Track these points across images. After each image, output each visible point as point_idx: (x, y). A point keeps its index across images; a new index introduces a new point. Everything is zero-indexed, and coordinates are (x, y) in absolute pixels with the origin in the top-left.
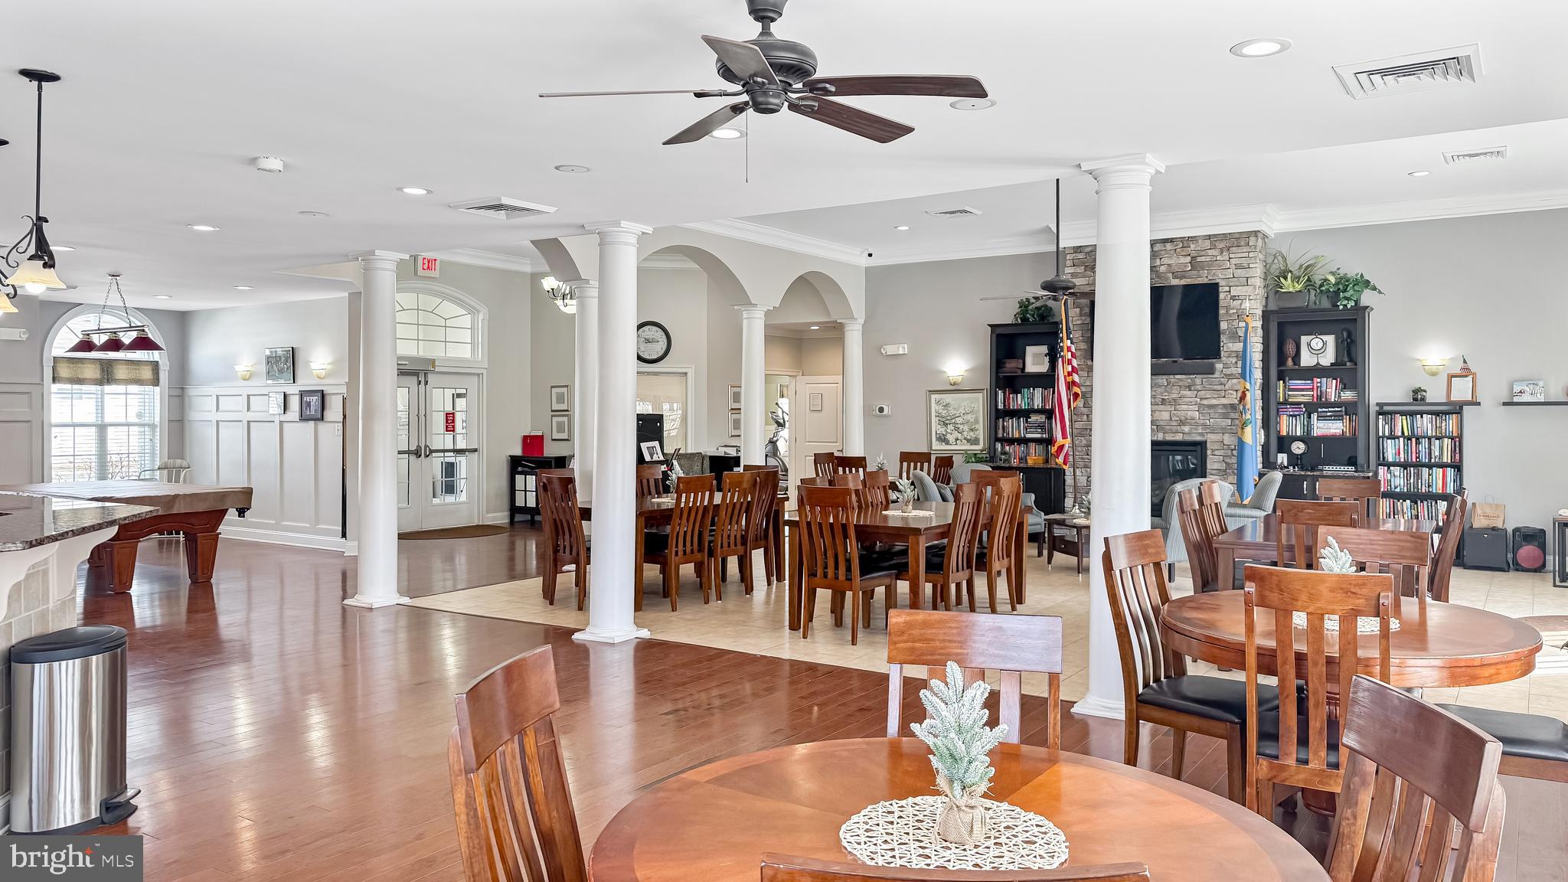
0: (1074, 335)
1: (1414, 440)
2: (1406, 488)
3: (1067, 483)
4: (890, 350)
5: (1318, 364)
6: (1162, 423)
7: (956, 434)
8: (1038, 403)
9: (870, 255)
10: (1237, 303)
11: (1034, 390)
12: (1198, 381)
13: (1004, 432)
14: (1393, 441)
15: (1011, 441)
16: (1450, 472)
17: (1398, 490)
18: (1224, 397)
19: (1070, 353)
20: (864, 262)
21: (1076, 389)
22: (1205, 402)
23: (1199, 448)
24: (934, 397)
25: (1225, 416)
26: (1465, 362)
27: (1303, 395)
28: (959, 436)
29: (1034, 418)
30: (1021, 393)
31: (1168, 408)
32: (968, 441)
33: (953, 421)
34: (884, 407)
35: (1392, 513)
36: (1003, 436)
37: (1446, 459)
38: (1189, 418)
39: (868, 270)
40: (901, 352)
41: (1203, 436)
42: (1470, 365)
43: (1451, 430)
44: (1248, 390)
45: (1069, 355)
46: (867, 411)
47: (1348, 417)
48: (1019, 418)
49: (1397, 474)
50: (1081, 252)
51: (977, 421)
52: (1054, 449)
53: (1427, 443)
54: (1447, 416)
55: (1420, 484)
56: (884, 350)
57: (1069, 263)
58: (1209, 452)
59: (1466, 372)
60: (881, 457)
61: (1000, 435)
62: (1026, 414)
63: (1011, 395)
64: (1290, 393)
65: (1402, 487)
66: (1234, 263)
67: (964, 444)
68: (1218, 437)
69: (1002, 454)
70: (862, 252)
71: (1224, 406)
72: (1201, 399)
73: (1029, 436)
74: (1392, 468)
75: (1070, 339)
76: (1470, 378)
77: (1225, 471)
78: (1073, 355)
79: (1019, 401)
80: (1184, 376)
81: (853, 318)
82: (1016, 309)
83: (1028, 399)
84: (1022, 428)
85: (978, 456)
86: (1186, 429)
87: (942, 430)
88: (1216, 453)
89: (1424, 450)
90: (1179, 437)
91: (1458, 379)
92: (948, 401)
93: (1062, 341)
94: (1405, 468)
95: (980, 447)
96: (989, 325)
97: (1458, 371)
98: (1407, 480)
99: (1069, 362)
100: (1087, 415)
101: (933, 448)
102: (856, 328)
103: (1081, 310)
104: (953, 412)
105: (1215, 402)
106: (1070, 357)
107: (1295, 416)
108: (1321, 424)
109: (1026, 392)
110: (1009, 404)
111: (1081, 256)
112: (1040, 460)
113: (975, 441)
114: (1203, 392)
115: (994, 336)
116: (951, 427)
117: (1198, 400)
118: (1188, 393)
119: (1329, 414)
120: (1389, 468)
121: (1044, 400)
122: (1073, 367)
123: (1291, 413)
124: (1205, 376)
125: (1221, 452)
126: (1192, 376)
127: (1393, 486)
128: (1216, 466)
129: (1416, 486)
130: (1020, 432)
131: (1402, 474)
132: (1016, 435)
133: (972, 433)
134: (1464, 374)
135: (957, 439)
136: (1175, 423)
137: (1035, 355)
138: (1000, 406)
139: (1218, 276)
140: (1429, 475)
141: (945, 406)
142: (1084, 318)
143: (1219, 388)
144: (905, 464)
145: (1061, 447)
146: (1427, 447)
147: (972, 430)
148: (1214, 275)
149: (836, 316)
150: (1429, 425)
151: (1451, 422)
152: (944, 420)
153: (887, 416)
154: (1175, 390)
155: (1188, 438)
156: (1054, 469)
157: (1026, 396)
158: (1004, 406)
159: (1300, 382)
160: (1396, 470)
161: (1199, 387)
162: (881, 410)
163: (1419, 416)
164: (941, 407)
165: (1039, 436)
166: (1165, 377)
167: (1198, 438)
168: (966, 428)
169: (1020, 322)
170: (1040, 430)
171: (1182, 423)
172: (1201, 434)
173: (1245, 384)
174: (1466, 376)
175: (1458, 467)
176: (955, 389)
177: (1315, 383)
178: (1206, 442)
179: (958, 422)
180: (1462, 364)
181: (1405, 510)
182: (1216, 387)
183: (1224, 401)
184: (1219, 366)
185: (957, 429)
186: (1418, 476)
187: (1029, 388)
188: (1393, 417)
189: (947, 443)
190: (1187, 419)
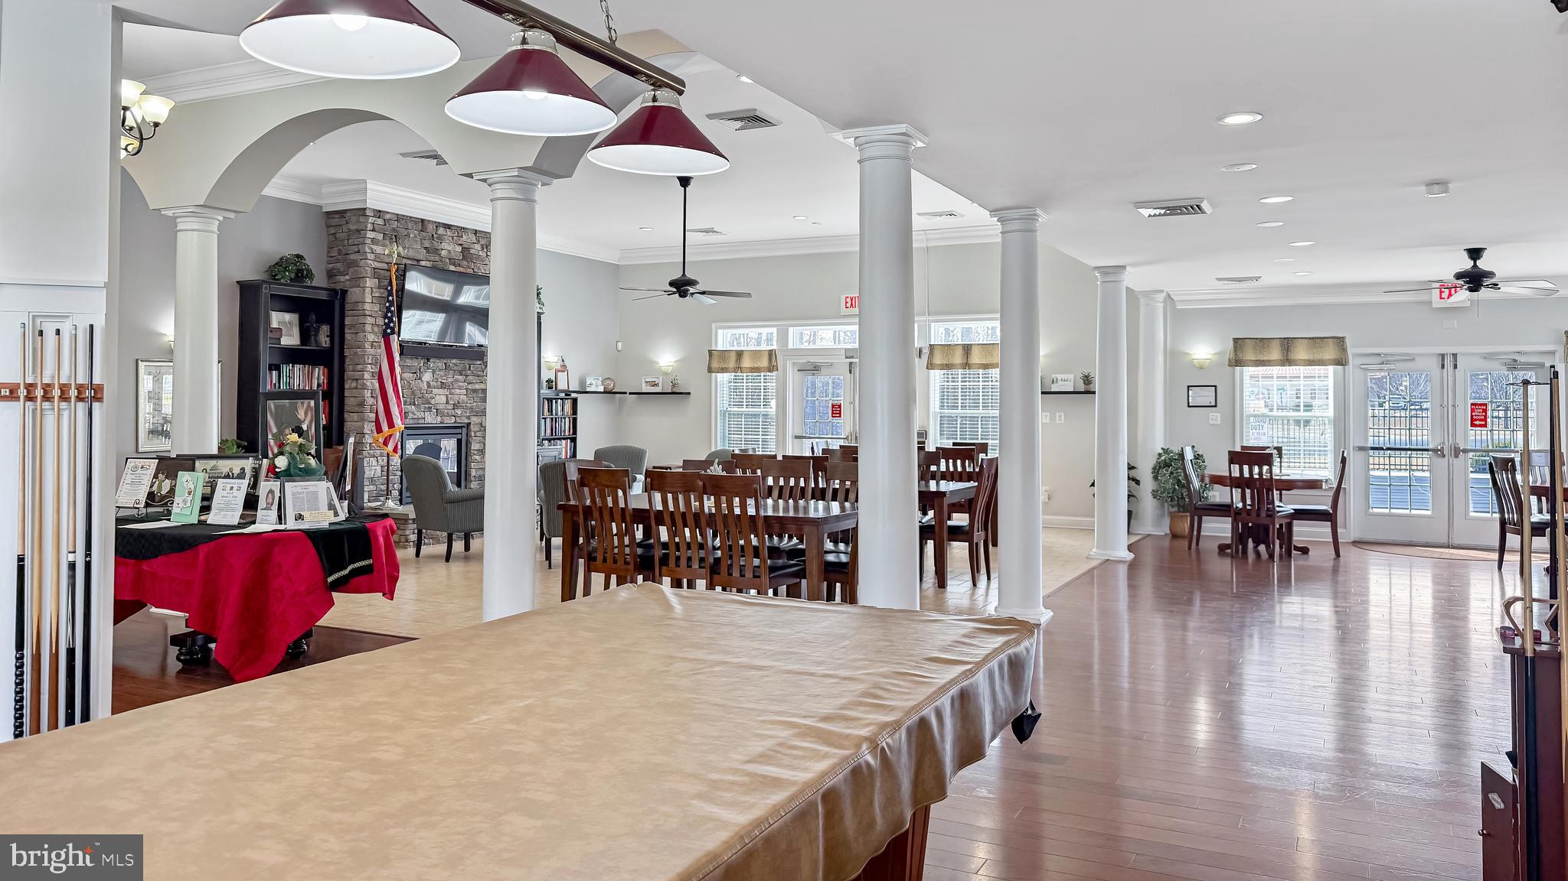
1: (554, 419)
16: (569, 442)
26: (562, 359)
31: (446, 392)
37: (567, 433)
41: (469, 418)
42: (566, 363)
43: (568, 411)
50: (380, 217)
53: (560, 421)
54: (567, 401)
57: (370, 226)
58: (473, 434)
68: (480, 420)
72: (469, 384)
76: (566, 372)
77: (483, 451)
79: (276, 380)
80: (458, 361)
83: (288, 377)
88: (478, 435)
89: (558, 427)
91: (561, 373)
97: (559, 368)
105: (478, 387)
109: (284, 369)
111: (380, 222)
114: (470, 378)
118: (460, 378)
124: (472, 362)
125: (481, 434)
126: (463, 362)
128: (477, 446)
134: (563, 368)
136: (450, 407)
142: (382, 291)
143: (480, 373)
146: (560, 424)
150: (560, 408)
154: (451, 374)
155: (458, 421)
157: (285, 374)
161: (468, 372)
166: (445, 361)
167: (465, 421)
171: (455, 406)
174: (564, 371)
175: (574, 440)
178: (470, 424)
180: (560, 362)
183: (482, 386)
190: (459, 403)
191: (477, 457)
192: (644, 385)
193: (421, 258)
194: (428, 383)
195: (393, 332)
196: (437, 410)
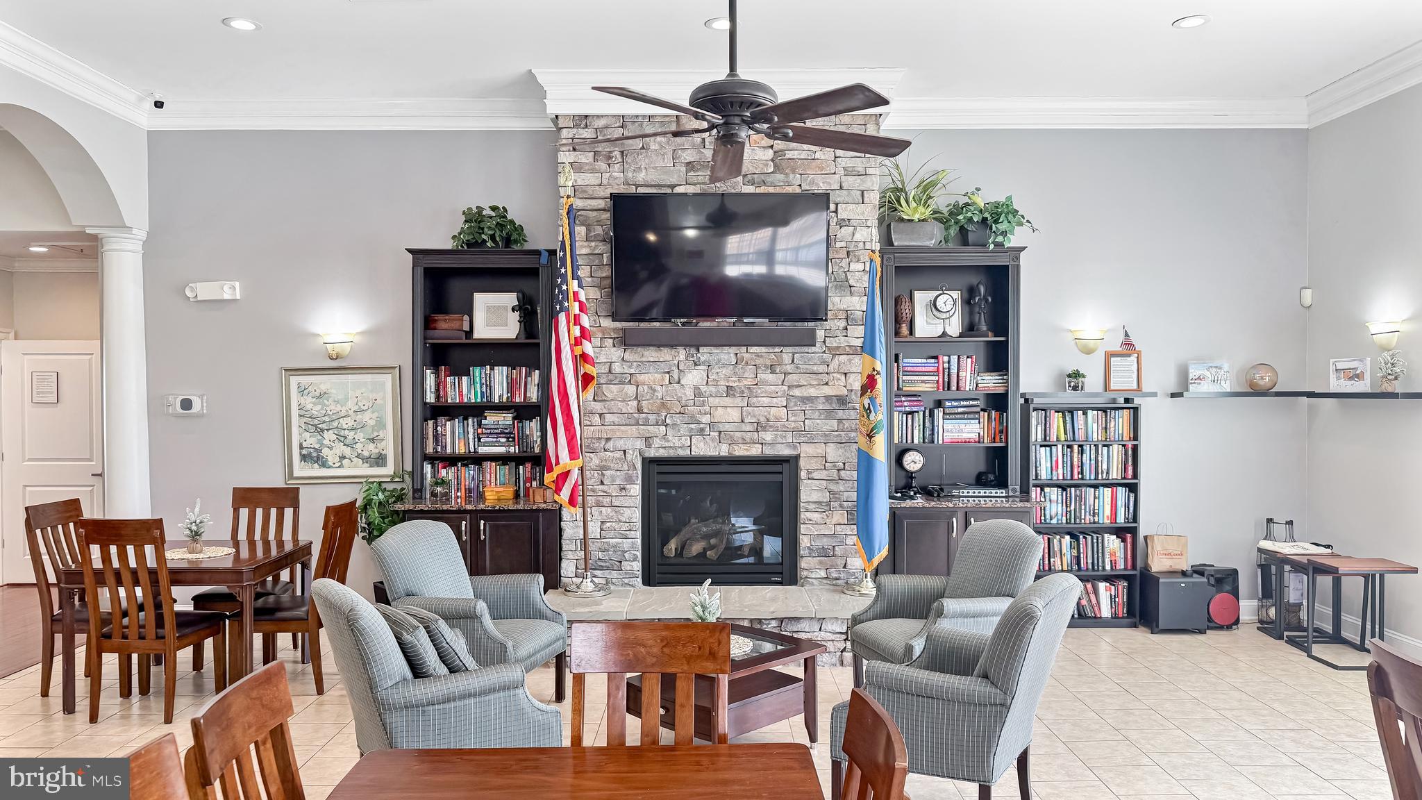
0: (583, 272)
1: (1076, 448)
2: (1064, 518)
3: (565, 535)
4: (206, 291)
5: (944, 334)
6: (727, 427)
7: (340, 449)
8: (500, 392)
9: (159, 105)
10: (845, 232)
11: (492, 369)
12: (787, 358)
13: (437, 444)
14: (1048, 449)
15: (452, 461)
16: (1121, 491)
17: (1054, 521)
18: (827, 384)
19: (577, 304)
20: (147, 119)
21: (589, 369)
22: (797, 392)
23: (786, 466)
24: (294, 380)
25: (829, 415)
26: (1127, 335)
27: (923, 382)
28: (347, 451)
29: (491, 419)
30: (468, 374)
31: (739, 402)
32: (366, 460)
33: (335, 424)
34: (193, 398)
35: (1047, 555)
36: (437, 452)
37: (1115, 474)
38: (772, 418)
39: (154, 137)
40: (226, 297)
41: (795, 447)
42: (1134, 339)
43: (1120, 432)
44: (878, 373)
45: (575, 308)
46: (155, 407)
47: (986, 414)
48: (466, 418)
49: (1054, 497)
50: (586, 126)
51: (381, 424)
52: (549, 478)
53: (1093, 452)
54: (1117, 412)
55: (1083, 511)
56: (192, 290)
58: (803, 474)
59: (1129, 347)
60: (197, 510)
61: (430, 450)
62: (475, 411)
63: (448, 379)
64: (905, 378)
65: (1060, 517)
66: (843, 164)
67: (356, 466)
68: (820, 450)
69: (437, 484)
70: (141, 99)
71: (828, 398)
72: (791, 387)
73: (483, 450)
74: (1047, 490)
75: (578, 278)
76: (1133, 358)
77: (829, 504)
78: (582, 308)
79: (465, 390)
80: (764, 350)
81: (123, 227)
82: (459, 224)
83: (482, 384)
84: (471, 436)
85: (384, 486)
86: (768, 436)
87: (311, 441)
88: (815, 475)
89: (1088, 462)
90: (755, 451)
91: (1119, 359)
92: (323, 388)
93: (565, 281)
94: (1064, 489)
95: (389, 469)
96: (410, 251)
97: (1117, 348)
98: (1067, 506)
99: (577, 320)
100: (601, 415)
101: (295, 474)
102: (130, 247)
103: (588, 231)
104: (334, 408)
105: (812, 392)
106: (577, 311)
107: (912, 413)
108: (949, 425)
109: (477, 374)
110: (446, 394)
111: (587, 133)
112: (508, 492)
113: (380, 460)
114: (794, 377)
115: (420, 271)
116: (329, 436)
117: (786, 388)
118: (770, 377)
119: (960, 410)
120: (1042, 490)
121: (512, 386)
122: (583, 329)
123: (907, 409)
124: (798, 349)
125: (823, 475)
126: (777, 350)
127: (1048, 517)
128: (815, 497)
129: (1078, 514)
130: (467, 444)
131: (1060, 497)
132: (461, 449)
133: (371, 446)
134: (1125, 351)
135: (342, 458)
136: (749, 428)
137: (489, 309)
138: (430, 398)
139: (817, 184)
140: (1095, 498)
141: (318, 397)
142: (593, 244)
143: (822, 368)
144: (244, 513)
145: (565, 475)
146: (1093, 457)
147: (373, 440)
148: (812, 182)
149: (82, 219)
150: (1095, 425)
151: (1120, 420)
152: (316, 422)
153: (200, 416)
154: (749, 372)
155: (769, 452)
156: (544, 510)
157: (478, 379)
158: (438, 397)
159: (920, 361)
160: (1053, 493)
161: (789, 368)
162: (187, 404)
163: (1080, 413)
164: (309, 399)
165: (501, 450)
166: (733, 350)
167: (786, 452)
168: (360, 436)
169: (466, 247)
170: (504, 440)
171: (759, 427)
172: (792, 445)
173: (873, 363)
174: (1129, 355)
175: (1133, 488)
176: (338, 366)
177: (941, 362)
178: (797, 458)
179: (345, 426)
180: (1121, 337)
181: (1064, 551)
182: (815, 368)
183: (827, 391)
184: (820, 334)
185: (342, 439)
186: (1081, 499)
187: (482, 365)
188: (1048, 414)
189: (324, 464)
190: (768, 420)
191: (816, 517)
192: (1333, 377)
193: (674, 181)
194: (696, 388)
195: (561, 310)
196: (720, 432)
